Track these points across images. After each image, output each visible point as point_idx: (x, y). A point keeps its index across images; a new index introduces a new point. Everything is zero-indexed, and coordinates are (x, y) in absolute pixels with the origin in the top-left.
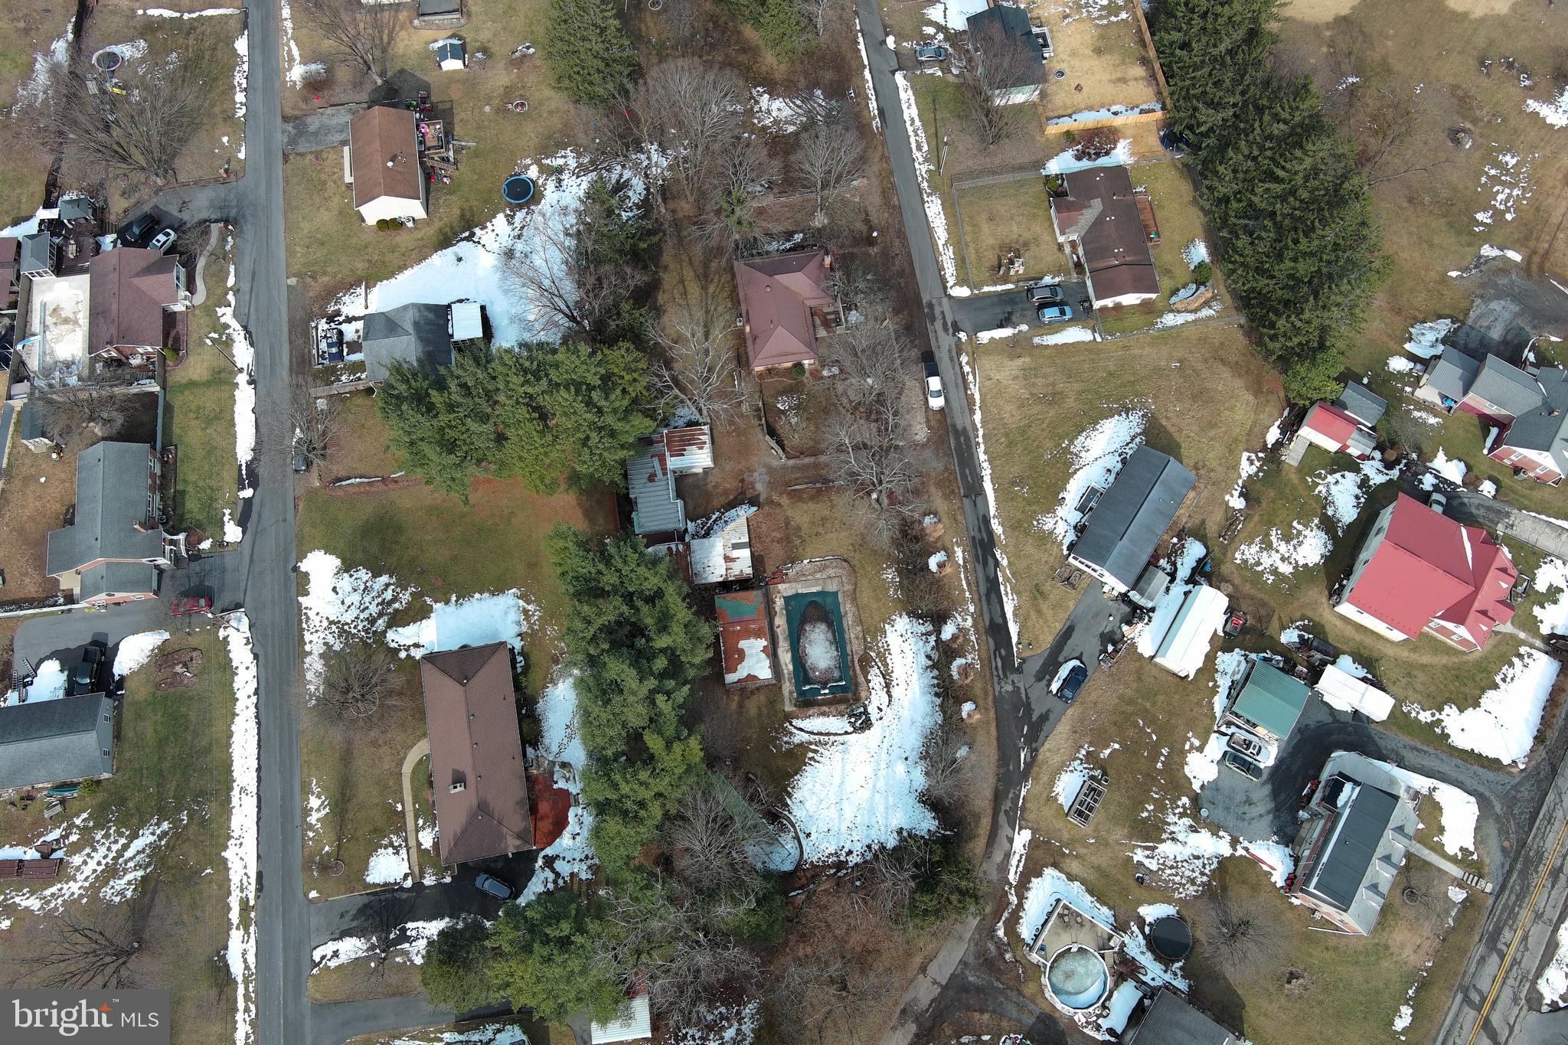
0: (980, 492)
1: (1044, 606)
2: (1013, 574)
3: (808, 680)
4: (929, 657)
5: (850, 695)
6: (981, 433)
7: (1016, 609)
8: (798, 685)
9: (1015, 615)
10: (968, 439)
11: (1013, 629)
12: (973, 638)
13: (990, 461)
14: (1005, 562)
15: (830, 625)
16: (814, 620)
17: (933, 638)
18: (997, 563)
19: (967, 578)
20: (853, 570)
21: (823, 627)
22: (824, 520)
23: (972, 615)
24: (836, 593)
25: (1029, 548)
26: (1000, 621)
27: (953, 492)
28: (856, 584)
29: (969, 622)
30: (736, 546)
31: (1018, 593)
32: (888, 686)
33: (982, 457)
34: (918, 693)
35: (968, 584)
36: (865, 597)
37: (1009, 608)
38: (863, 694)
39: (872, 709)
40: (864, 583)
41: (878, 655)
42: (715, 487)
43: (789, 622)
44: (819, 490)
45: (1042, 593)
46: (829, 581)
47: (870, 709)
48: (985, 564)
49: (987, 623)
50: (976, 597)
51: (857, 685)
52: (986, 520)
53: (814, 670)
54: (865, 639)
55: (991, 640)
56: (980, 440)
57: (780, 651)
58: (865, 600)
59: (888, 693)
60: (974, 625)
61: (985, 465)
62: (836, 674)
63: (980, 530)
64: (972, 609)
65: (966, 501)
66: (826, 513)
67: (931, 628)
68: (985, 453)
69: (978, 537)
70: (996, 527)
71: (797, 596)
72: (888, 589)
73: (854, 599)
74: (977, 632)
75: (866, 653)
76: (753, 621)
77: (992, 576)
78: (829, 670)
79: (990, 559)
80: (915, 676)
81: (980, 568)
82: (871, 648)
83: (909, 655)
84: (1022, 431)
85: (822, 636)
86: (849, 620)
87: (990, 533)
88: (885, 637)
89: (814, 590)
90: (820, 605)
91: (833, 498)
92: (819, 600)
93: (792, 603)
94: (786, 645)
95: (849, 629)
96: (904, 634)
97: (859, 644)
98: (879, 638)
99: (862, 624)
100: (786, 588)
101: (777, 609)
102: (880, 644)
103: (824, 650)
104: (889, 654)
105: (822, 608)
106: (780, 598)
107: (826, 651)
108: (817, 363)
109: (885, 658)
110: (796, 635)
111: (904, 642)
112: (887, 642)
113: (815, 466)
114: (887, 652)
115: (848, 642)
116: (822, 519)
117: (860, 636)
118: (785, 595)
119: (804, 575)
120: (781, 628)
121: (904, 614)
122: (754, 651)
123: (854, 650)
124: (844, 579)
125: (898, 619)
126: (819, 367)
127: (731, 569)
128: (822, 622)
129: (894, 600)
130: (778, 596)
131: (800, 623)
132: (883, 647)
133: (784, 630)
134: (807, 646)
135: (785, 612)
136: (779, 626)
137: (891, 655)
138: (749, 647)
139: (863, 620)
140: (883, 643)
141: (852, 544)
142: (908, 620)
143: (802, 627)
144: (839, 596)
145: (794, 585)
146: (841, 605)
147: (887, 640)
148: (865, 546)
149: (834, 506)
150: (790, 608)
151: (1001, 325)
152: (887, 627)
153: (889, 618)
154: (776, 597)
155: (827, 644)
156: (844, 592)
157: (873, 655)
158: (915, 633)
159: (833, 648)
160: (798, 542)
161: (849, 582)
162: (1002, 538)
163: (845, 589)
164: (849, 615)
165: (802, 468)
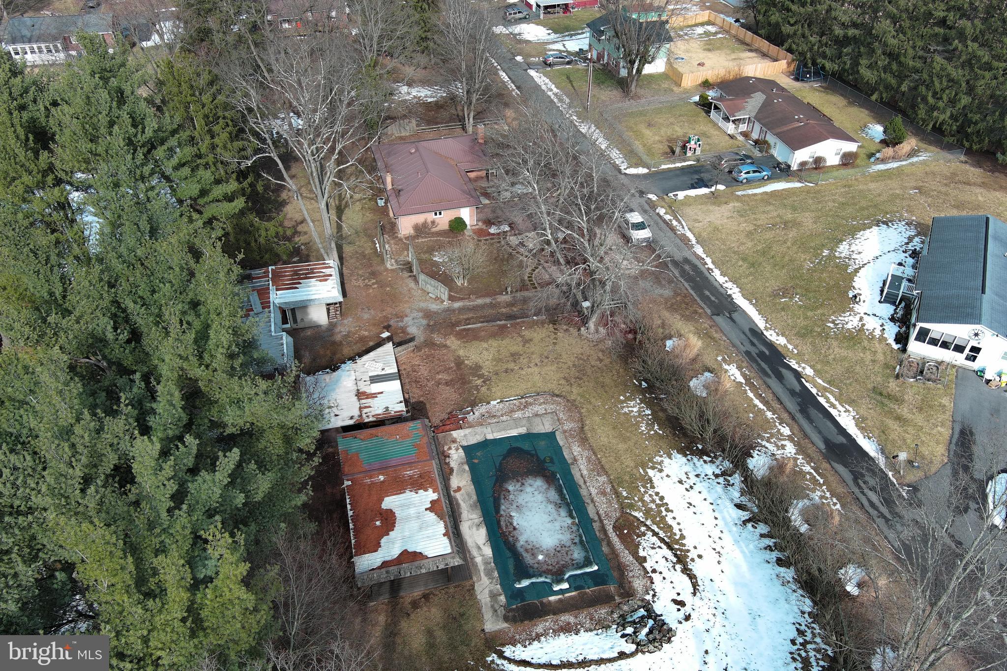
0: (735, 308)
1: (904, 411)
2: (829, 383)
3: (524, 571)
4: (739, 506)
5: (612, 588)
6: (708, 261)
7: (860, 423)
8: (506, 581)
9: (862, 429)
10: (695, 267)
11: (869, 446)
12: (807, 468)
13: (735, 281)
14: (809, 371)
15: (550, 479)
16: (520, 475)
17: (736, 479)
18: (798, 375)
19: (759, 397)
20: (572, 406)
21: (539, 483)
22: (515, 356)
23: (790, 438)
24: (551, 436)
25: (837, 350)
26: (842, 440)
27: (696, 312)
28: (581, 420)
29: (790, 449)
30: (374, 379)
31: (851, 402)
32: (682, 560)
33: (721, 279)
34: (744, 567)
35: (765, 402)
36: (603, 435)
37: (847, 420)
38: (638, 584)
39: (663, 607)
40: (594, 421)
41: (648, 513)
42: (347, 336)
43: (476, 480)
44: (504, 327)
45: (889, 397)
46: (537, 420)
47: (658, 608)
48: (780, 377)
49: (822, 446)
50: (785, 416)
51: (621, 569)
52: (756, 334)
53: (533, 551)
54: (618, 495)
55: (840, 468)
56: (711, 266)
57: (465, 527)
58: (604, 440)
59: (686, 571)
60: (801, 449)
61: (729, 285)
62: (578, 554)
63: (753, 344)
64: (786, 431)
65: (719, 320)
66: (517, 348)
67: (727, 464)
68: (723, 274)
69: (754, 351)
70: (771, 336)
71: (485, 444)
72: (637, 425)
73: (584, 440)
74: (809, 459)
75: (623, 513)
76: (410, 464)
77: (798, 388)
78: (560, 549)
79: (784, 371)
80: (728, 539)
81: (773, 382)
82: (632, 506)
83: (705, 508)
84: (764, 253)
85: (540, 497)
86: (582, 469)
87: (770, 345)
88: (653, 487)
89: (514, 433)
90: (527, 453)
91: (527, 333)
92: (526, 446)
93: (479, 454)
94: (474, 516)
95: (585, 482)
96: (684, 478)
97: (609, 502)
98: (642, 490)
99: (606, 473)
100: (465, 435)
101: (453, 464)
102: (647, 498)
103: (546, 518)
104: (668, 510)
105: (532, 456)
106: (457, 449)
107: (551, 518)
108: (480, 224)
109: (663, 518)
110: (492, 499)
111: (687, 490)
112: (657, 494)
113: (492, 306)
114: (663, 509)
115: (589, 501)
116: (512, 355)
117: (609, 490)
118: (465, 444)
119: (494, 416)
120: (463, 491)
121: (674, 453)
122: (412, 511)
123: (601, 512)
124: (561, 415)
125: (667, 461)
126: (484, 227)
127: (370, 407)
128: (536, 477)
129: (651, 437)
130: (453, 446)
131: (496, 481)
132: (653, 501)
133: (469, 495)
134: (513, 514)
135: (466, 468)
136: (459, 489)
137: (672, 511)
138: (402, 506)
139: (607, 467)
140: (651, 496)
141: (564, 378)
142: (684, 459)
143: (501, 486)
144: (558, 438)
145: (478, 429)
146: (564, 449)
147: (656, 490)
148: (585, 378)
149: (526, 341)
150: (476, 461)
151: (693, 187)
152: (651, 473)
153: (651, 460)
154: (450, 448)
155: (551, 508)
156: (565, 432)
157: (639, 515)
158: (703, 475)
159: (563, 513)
160: (479, 382)
161: (570, 419)
162: (790, 347)
163: (566, 428)
164: (580, 461)
165: (474, 309)
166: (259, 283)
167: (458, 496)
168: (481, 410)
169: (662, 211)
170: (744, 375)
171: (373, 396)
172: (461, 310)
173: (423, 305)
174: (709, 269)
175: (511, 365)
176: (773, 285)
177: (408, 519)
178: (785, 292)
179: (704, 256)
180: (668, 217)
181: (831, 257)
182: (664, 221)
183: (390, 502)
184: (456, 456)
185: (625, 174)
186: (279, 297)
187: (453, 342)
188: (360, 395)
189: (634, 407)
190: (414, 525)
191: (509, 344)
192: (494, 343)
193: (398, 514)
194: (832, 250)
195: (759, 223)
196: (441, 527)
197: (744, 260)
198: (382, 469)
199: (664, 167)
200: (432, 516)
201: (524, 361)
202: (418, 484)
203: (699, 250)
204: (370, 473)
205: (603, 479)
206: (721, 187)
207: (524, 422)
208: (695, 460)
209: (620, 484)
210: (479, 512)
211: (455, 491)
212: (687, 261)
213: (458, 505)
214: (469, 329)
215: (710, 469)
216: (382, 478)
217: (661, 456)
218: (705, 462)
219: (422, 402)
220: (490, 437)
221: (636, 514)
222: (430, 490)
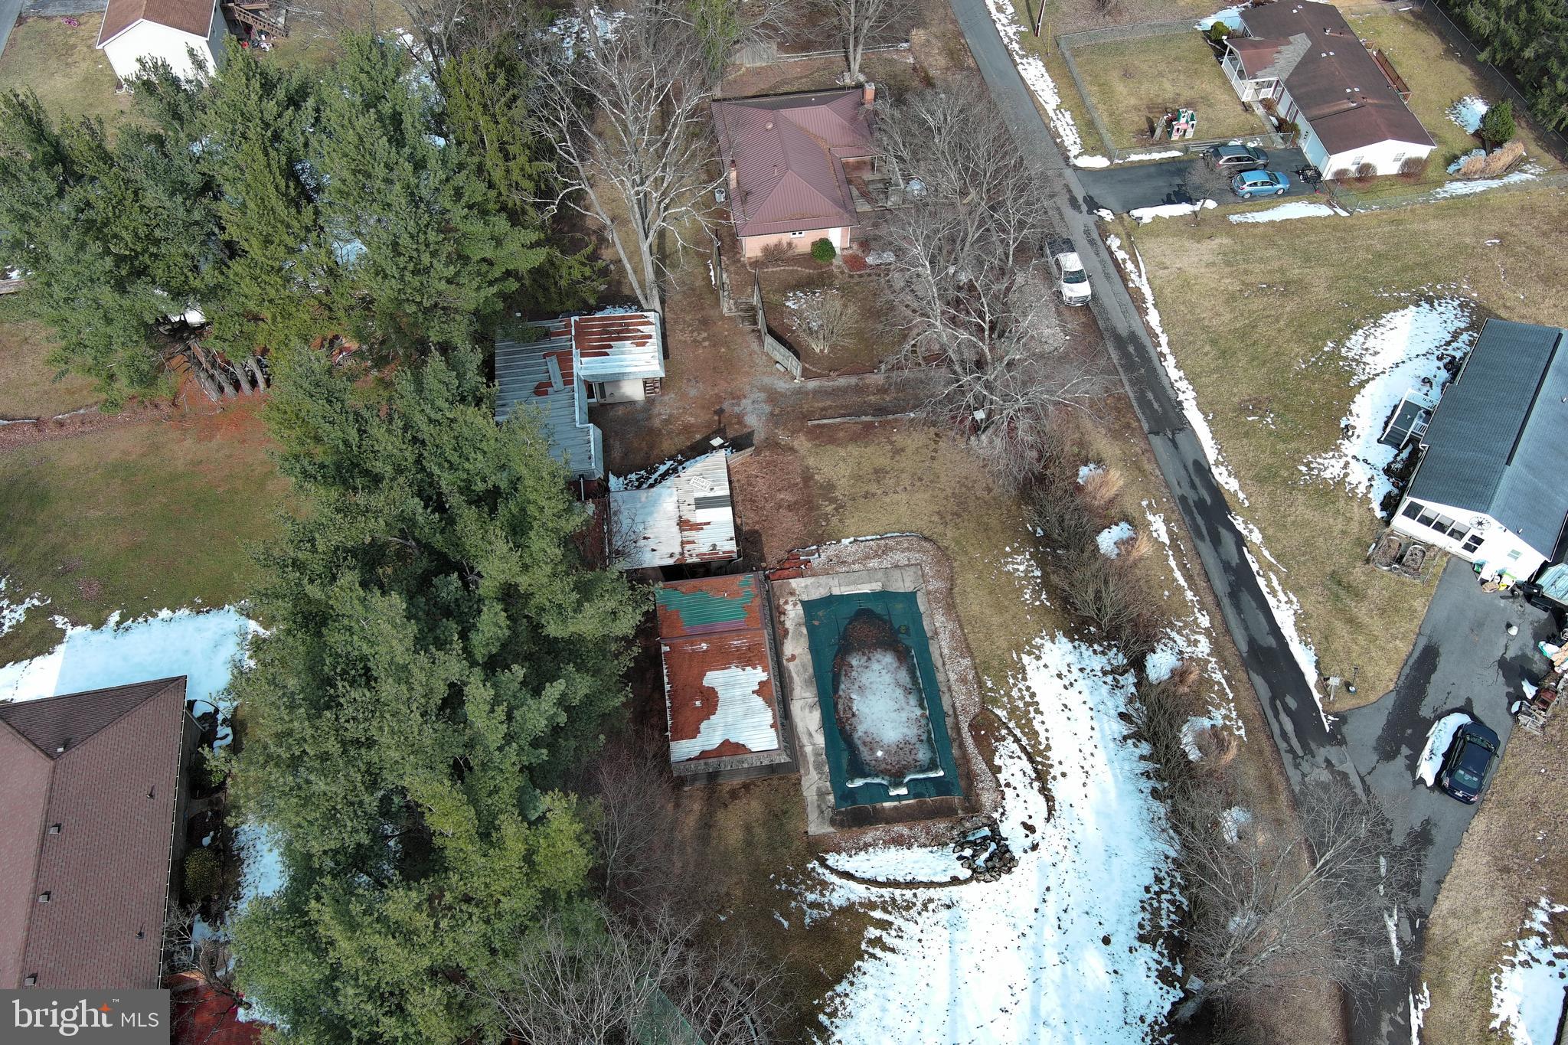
0: (1182, 424)
1: (1361, 612)
2: (1277, 557)
3: (858, 768)
4: (1122, 716)
5: (956, 800)
6: (1163, 339)
7: (1302, 623)
8: (837, 778)
9: (1300, 630)
10: (1141, 349)
11: (1305, 658)
12: (1218, 676)
13: (1191, 379)
14: (1256, 537)
15: (902, 656)
16: (868, 647)
17: (1130, 679)
18: (1240, 540)
19: (1182, 567)
20: (944, 556)
21: (888, 659)
22: (879, 473)
23: (1207, 633)
24: (911, 597)
25: (1301, 509)
26: (1271, 642)
27: (1128, 426)
28: (952, 579)
29: (1204, 647)
30: (702, 503)
31: (1298, 590)
32: (1042, 777)
33: (1174, 374)
34: (1113, 794)
35: (1188, 577)
36: (975, 603)
37: (1285, 617)
38: (987, 798)
39: (1011, 830)
40: (968, 580)
41: (1013, 712)
42: (667, 422)
43: (814, 649)
44: (869, 426)
45: (1348, 588)
46: (897, 573)
47: (1005, 829)
48: (1216, 541)
49: (1244, 647)
50: (1209, 599)
51: (970, 777)
52: (1202, 470)
53: (872, 745)
54: (981, 684)
55: (1258, 680)
56: (1165, 349)
57: (797, 708)
58: (976, 609)
59: (1045, 791)
60: (1217, 650)
61: (1183, 385)
62: (923, 755)
63: (1193, 486)
64: (1204, 621)
65: (1157, 441)
66: (883, 461)
67: (1121, 660)
68: (1178, 367)
69: (1192, 496)
70: (1222, 476)
71: (830, 600)
72: (1020, 591)
73: (950, 607)
74: (1223, 663)
75: (984, 710)
76: (738, 632)
77: (1235, 560)
78: (904, 746)
79: (1224, 533)
80: (1101, 756)
81: (1206, 548)
82: (995, 701)
83: (1082, 713)
84: (1243, 334)
85: (887, 678)
86: (942, 646)
87: (1216, 490)
88: (1025, 679)
89: (866, 589)
90: (879, 617)
91: (897, 438)
92: (879, 608)
93: (820, 613)
94: (808, 695)
95: (944, 664)
96: (1065, 672)
97: (969, 693)
98: (1011, 681)
99: (971, 655)
100: (806, 587)
101: (789, 625)
102: (1015, 693)
103: (892, 705)
104: (1038, 711)
105: (885, 622)
106: (795, 605)
107: (897, 706)
108: (855, 246)
109: (1030, 721)
110: (830, 675)
111: (1065, 687)
112: (1028, 688)
113: (859, 390)
114: (1031, 709)
115: (945, 689)
116: (876, 471)
117: (970, 677)
118: (805, 598)
119: (843, 563)
120: (797, 661)
121: (1059, 635)
122: (737, 692)
123: (958, 705)
124: (927, 570)
125: (1048, 645)
126: (860, 253)
127: (693, 542)
128: (886, 650)
129: (1034, 610)
130: (791, 599)
131: (839, 651)
132: (1022, 698)
133: (804, 666)
134: (854, 696)
135: (804, 630)
136: (793, 658)
137: (1042, 713)
138: (726, 684)
139: (973, 645)
140: (1020, 690)
141: (938, 513)
142: (1070, 645)
143: (843, 659)
144: (919, 601)
145: (823, 579)
146: (924, 617)
147: (1028, 683)
148: (965, 515)
149: (898, 451)
150: (816, 623)
151: (1169, 201)
152: (1026, 659)
153: (1029, 642)
154: (786, 603)
155: (899, 693)
156: (929, 593)
157: (1002, 713)
158: (1088, 670)
159: (913, 701)
160: (830, 509)
161: (938, 575)
162: (1241, 495)
163: (930, 588)
164: (942, 636)
165: (835, 392)
166: (560, 342)
167: (792, 667)
168: (829, 551)
169: (1114, 242)
170: (1170, 532)
171: (698, 527)
172: (816, 392)
173: (767, 380)
174: (1162, 355)
175: (873, 488)
176: (1244, 391)
177: (732, 701)
178: (1257, 406)
179: (1158, 330)
180: (1121, 255)
181: (1336, 355)
182: (1115, 261)
183: (713, 678)
184: (793, 614)
185: (1076, 168)
186: (585, 367)
187: (802, 443)
188: (683, 524)
189: (1021, 565)
190: (739, 709)
191: (875, 454)
192: (854, 450)
193: (722, 694)
194: (1340, 343)
195: (1250, 279)
196: (767, 716)
197: (1214, 342)
198: (706, 635)
199: (1134, 158)
200: (758, 702)
201: (890, 482)
202: (746, 659)
203: (1153, 318)
204: (691, 638)
205: (966, 662)
206: (1211, 204)
207: (880, 574)
208: (1083, 648)
209: (987, 670)
210: (814, 690)
211: (788, 660)
212: (1133, 337)
213: (791, 677)
214: (824, 425)
215: (1098, 663)
216: (704, 646)
217: (1042, 638)
218: (1095, 652)
219: (757, 532)
220: (836, 591)
221: (998, 712)
222: (759, 668)
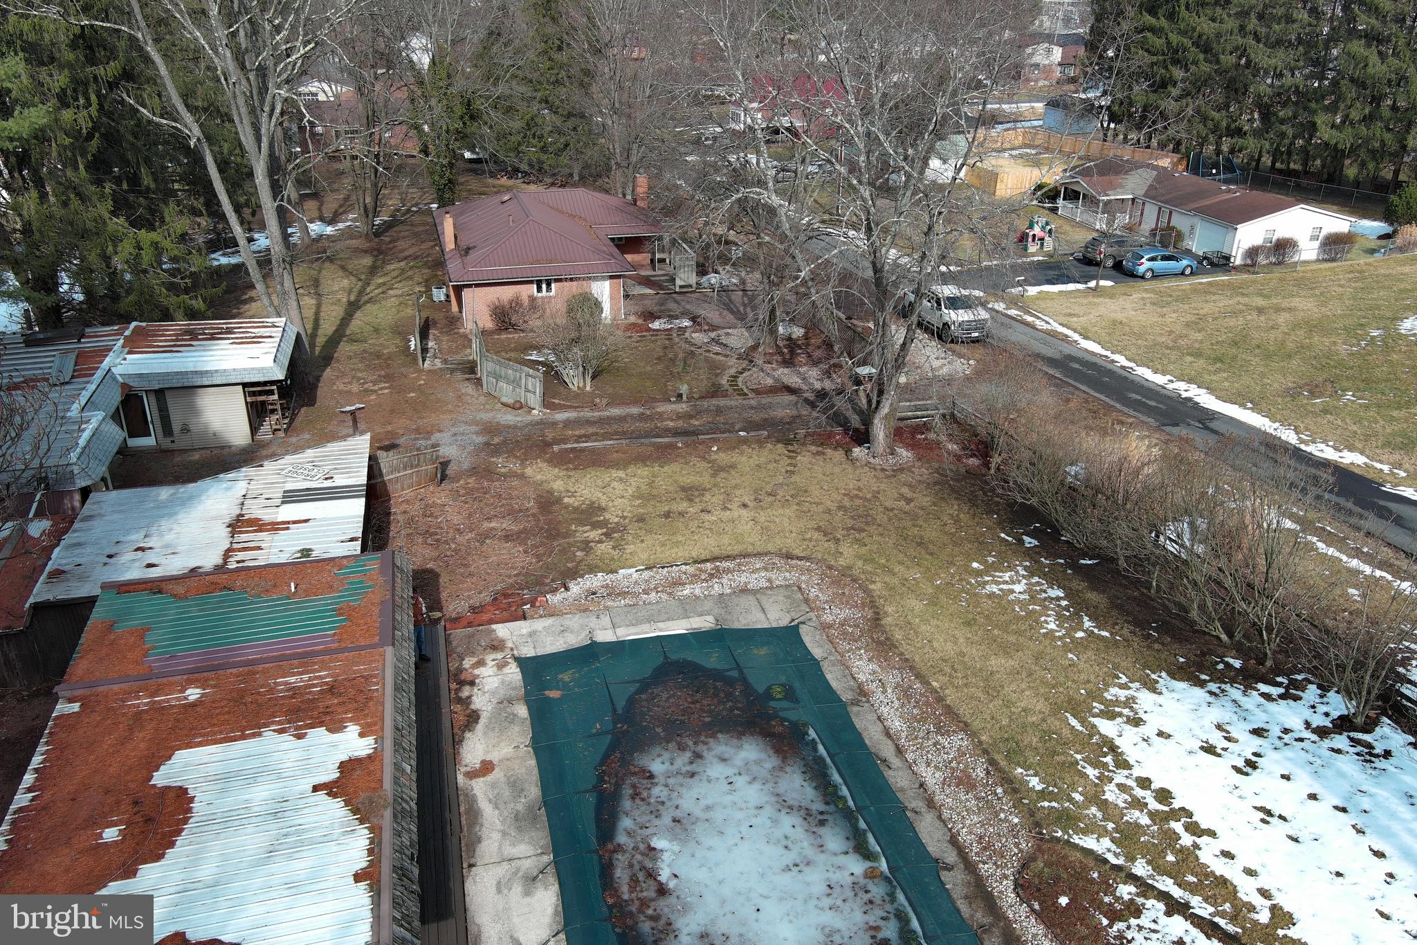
0: (1208, 415)
6: (1119, 358)
13: (1189, 380)
15: (787, 743)
16: (690, 734)
17: (1391, 739)
19: (1356, 554)
20: (844, 576)
22: (691, 492)
24: (789, 636)
27: (1119, 423)
28: (872, 605)
33: (1160, 379)
36: (938, 637)
40: (908, 608)
41: (1127, 837)
46: (748, 601)
54: (1015, 788)
56: (1127, 364)
58: (944, 648)
61: (1180, 385)
65: (1181, 431)
66: (698, 479)
68: (1158, 373)
69: (1292, 477)
71: (590, 652)
73: (884, 647)
75: (1043, 843)
79: (1395, 506)
82: (1068, 819)
86: (886, 717)
88: (1123, 764)
89: (678, 628)
90: (716, 675)
92: (712, 660)
93: (566, 677)
94: (523, 849)
95: (900, 751)
97: (988, 806)
98: (1091, 772)
99: (965, 727)
100: (532, 634)
106: (501, 666)
107: (790, 858)
108: (631, 316)
110: (591, 798)
114: (1178, 826)
115: (919, 804)
117: (980, 773)
118: (528, 651)
120: (497, 774)
121: (1164, 680)
123: (965, 837)
125: (1145, 699)
126: (640, 321)
127: (259, 548)
128: (740, 735)
132: (1139, 804)
133: (516, 786)
134: (658, 843)
135: (522, 711)
136: (487, 767)
140: (1122, 788)
142: (1199, 694)
143: (625, 762)
145: (574, 621)
146: (825, 666)
147: (1137, 772)
150: (554, 694)
151: (1050, 282)
152: (1106, 727)
155: (789, 824)
156: (826, 627)
159: (834, 839)
162: (1381, 466)
163: (828, 618)
164: (878, 696)
165: (601, 421)
167: (480, 786)
169: (998, 308)
170: (1295, 518)
172: (568, 424)
173: (484, 416)
174: (1124, 367)
175: (681, 506)
176: (1280, 380)
179: (1105, 353)
180: (1012, 312)
181: (1394, 336)
182: (1007, 317)
183: (190, 767)
184: (494, 682)
186: (130, 364)
189: (1015, 583)
191: (679, 473)
192: (640, 471)
193: (206, 802)
195: (1203, 312)
197: (1195, 355)
198: (206, 670)
199: (988, 263)
202: (315, 713)
203: (1093, 346)
204: (159, 679)
205: (959, 741)
206: (1106, 283)
207: (708, 605)
208: (1235, 692)
210: (542, 836)
211: (472, 775)
212: (1071, 358)
213: (474, 814)
214: (583, 450)
216: (193, 694)
217: (1124, 687)
218: (1267, 697)
219: (431, 571)
220: (605, 636)
221: (1089, 842)
222: (353, 730)
